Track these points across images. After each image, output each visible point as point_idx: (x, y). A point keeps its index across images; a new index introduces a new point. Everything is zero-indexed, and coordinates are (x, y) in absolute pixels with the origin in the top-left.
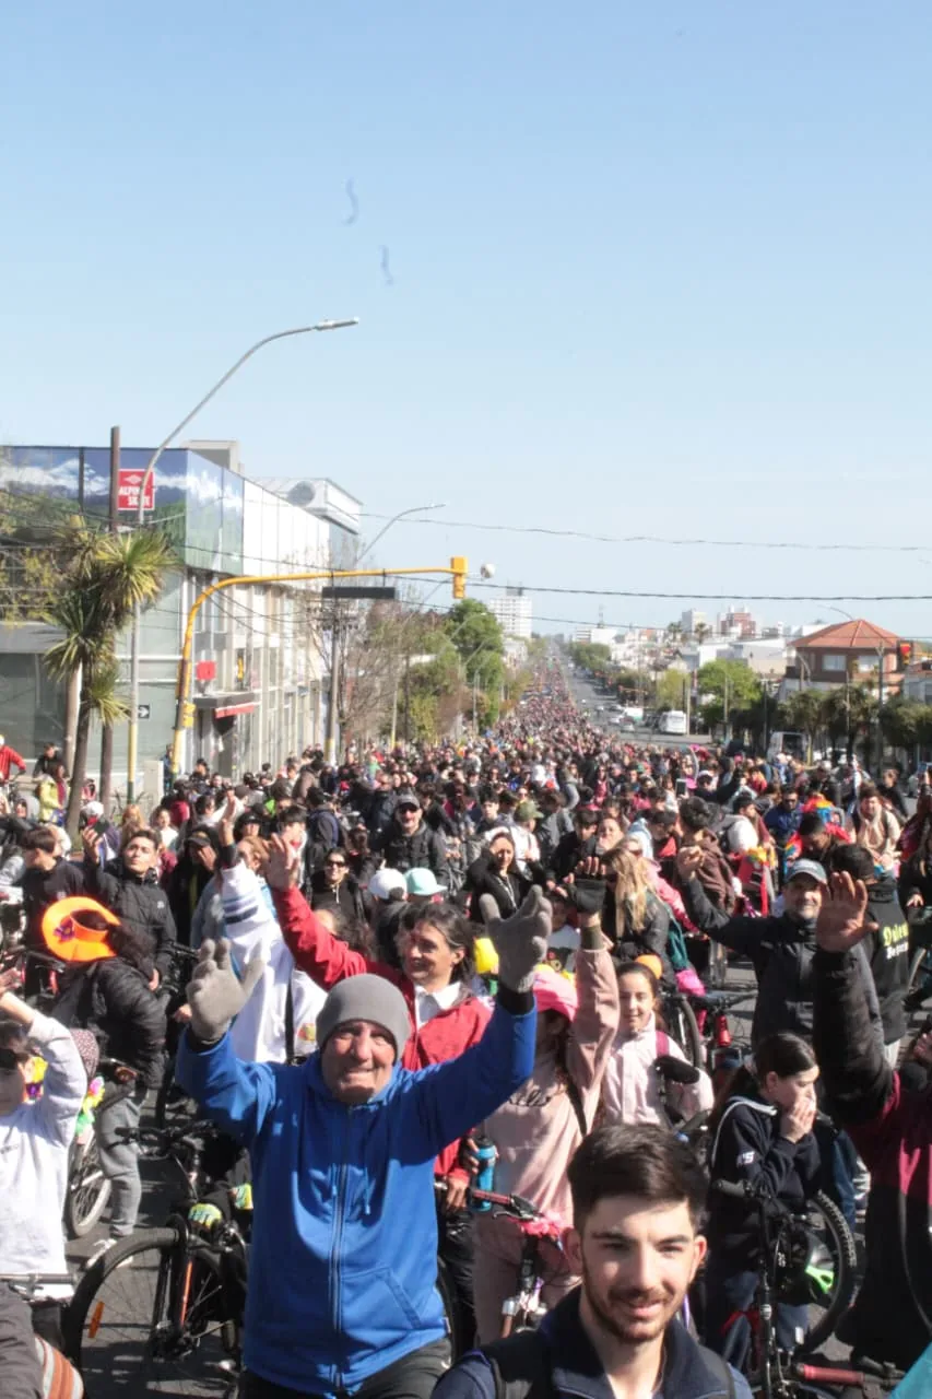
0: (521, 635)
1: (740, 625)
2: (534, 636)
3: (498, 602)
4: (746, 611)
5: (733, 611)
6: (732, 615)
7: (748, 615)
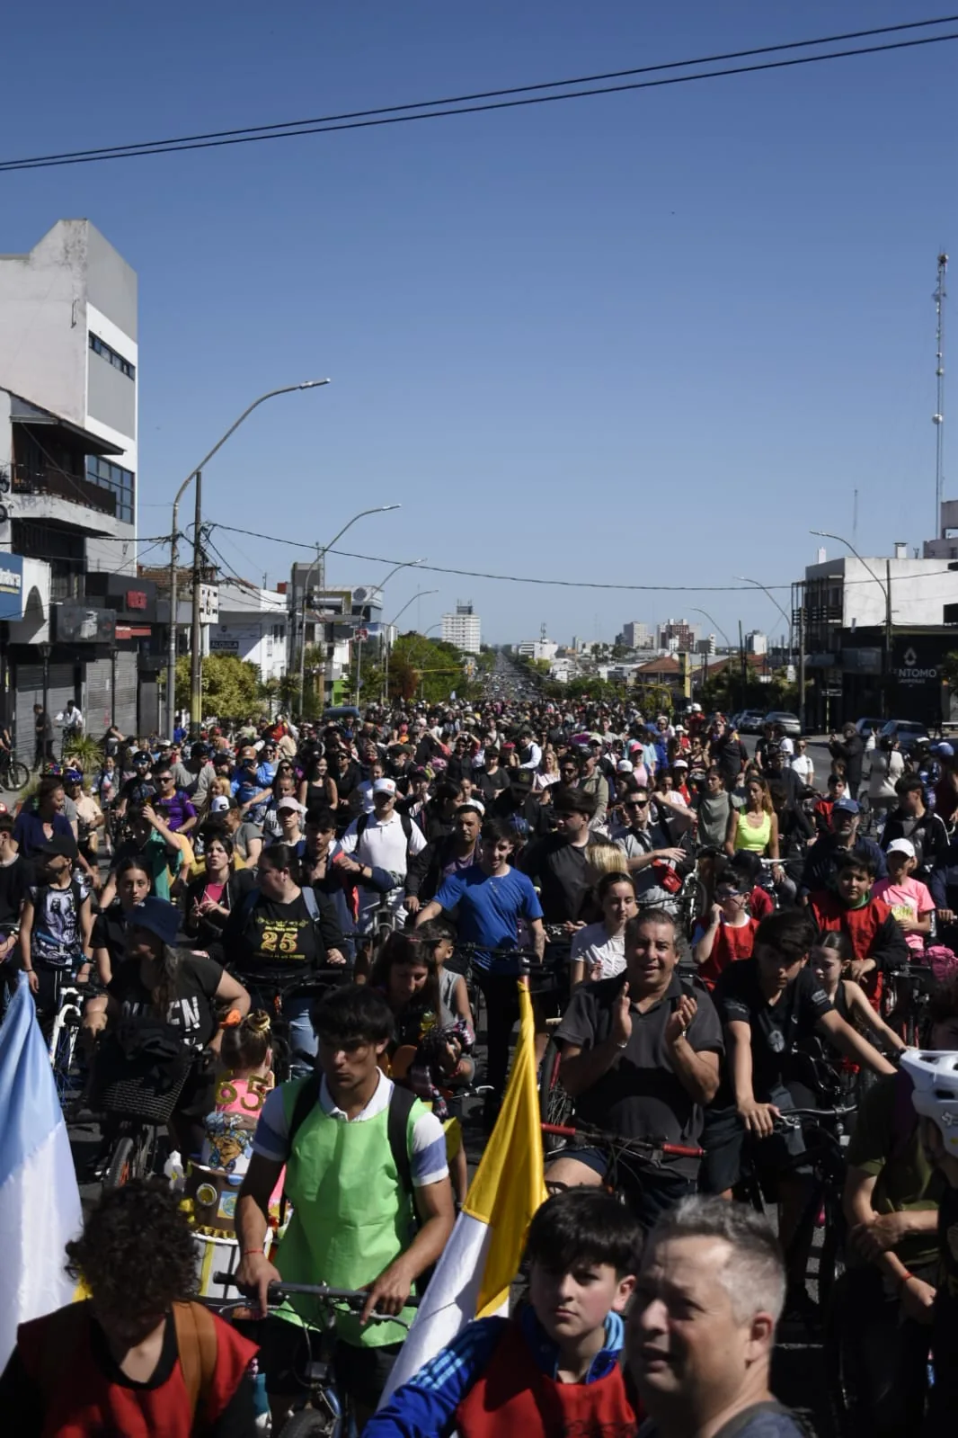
0: (471, 650)
1: (678, 637)
2: (483, 648)
3: (450, 620)
4: (685, 624)
5: (672, 623)
6: (671, 626)
7: (687, 626)
